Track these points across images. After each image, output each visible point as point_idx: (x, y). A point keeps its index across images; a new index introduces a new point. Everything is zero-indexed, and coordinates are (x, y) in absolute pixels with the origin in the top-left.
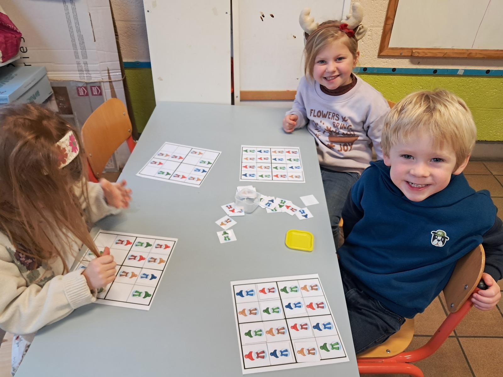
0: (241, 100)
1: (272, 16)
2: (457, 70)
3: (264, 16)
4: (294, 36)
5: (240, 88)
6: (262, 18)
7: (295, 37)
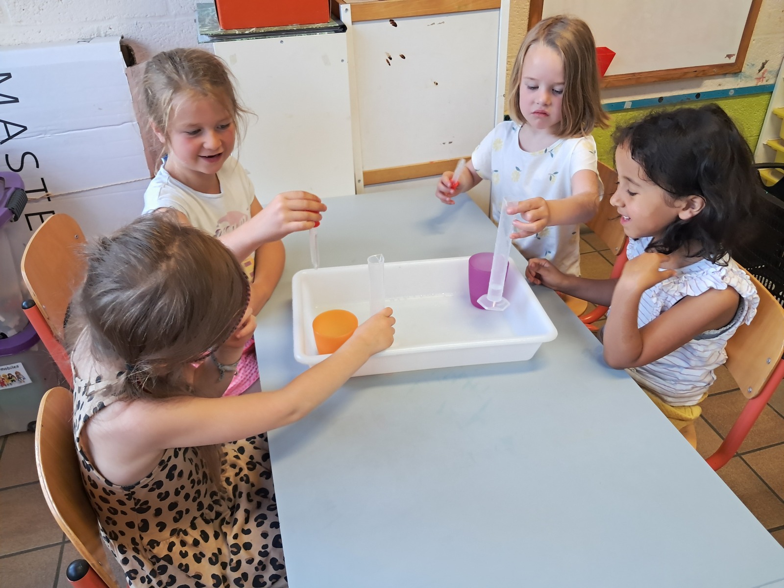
0: (366, 185)
1: (403, 57)
2: (624, 103)
3: (391, 59)
4: (435, 82)
5: (363, 168)
6: (388, 62)
7: (437, 84)
